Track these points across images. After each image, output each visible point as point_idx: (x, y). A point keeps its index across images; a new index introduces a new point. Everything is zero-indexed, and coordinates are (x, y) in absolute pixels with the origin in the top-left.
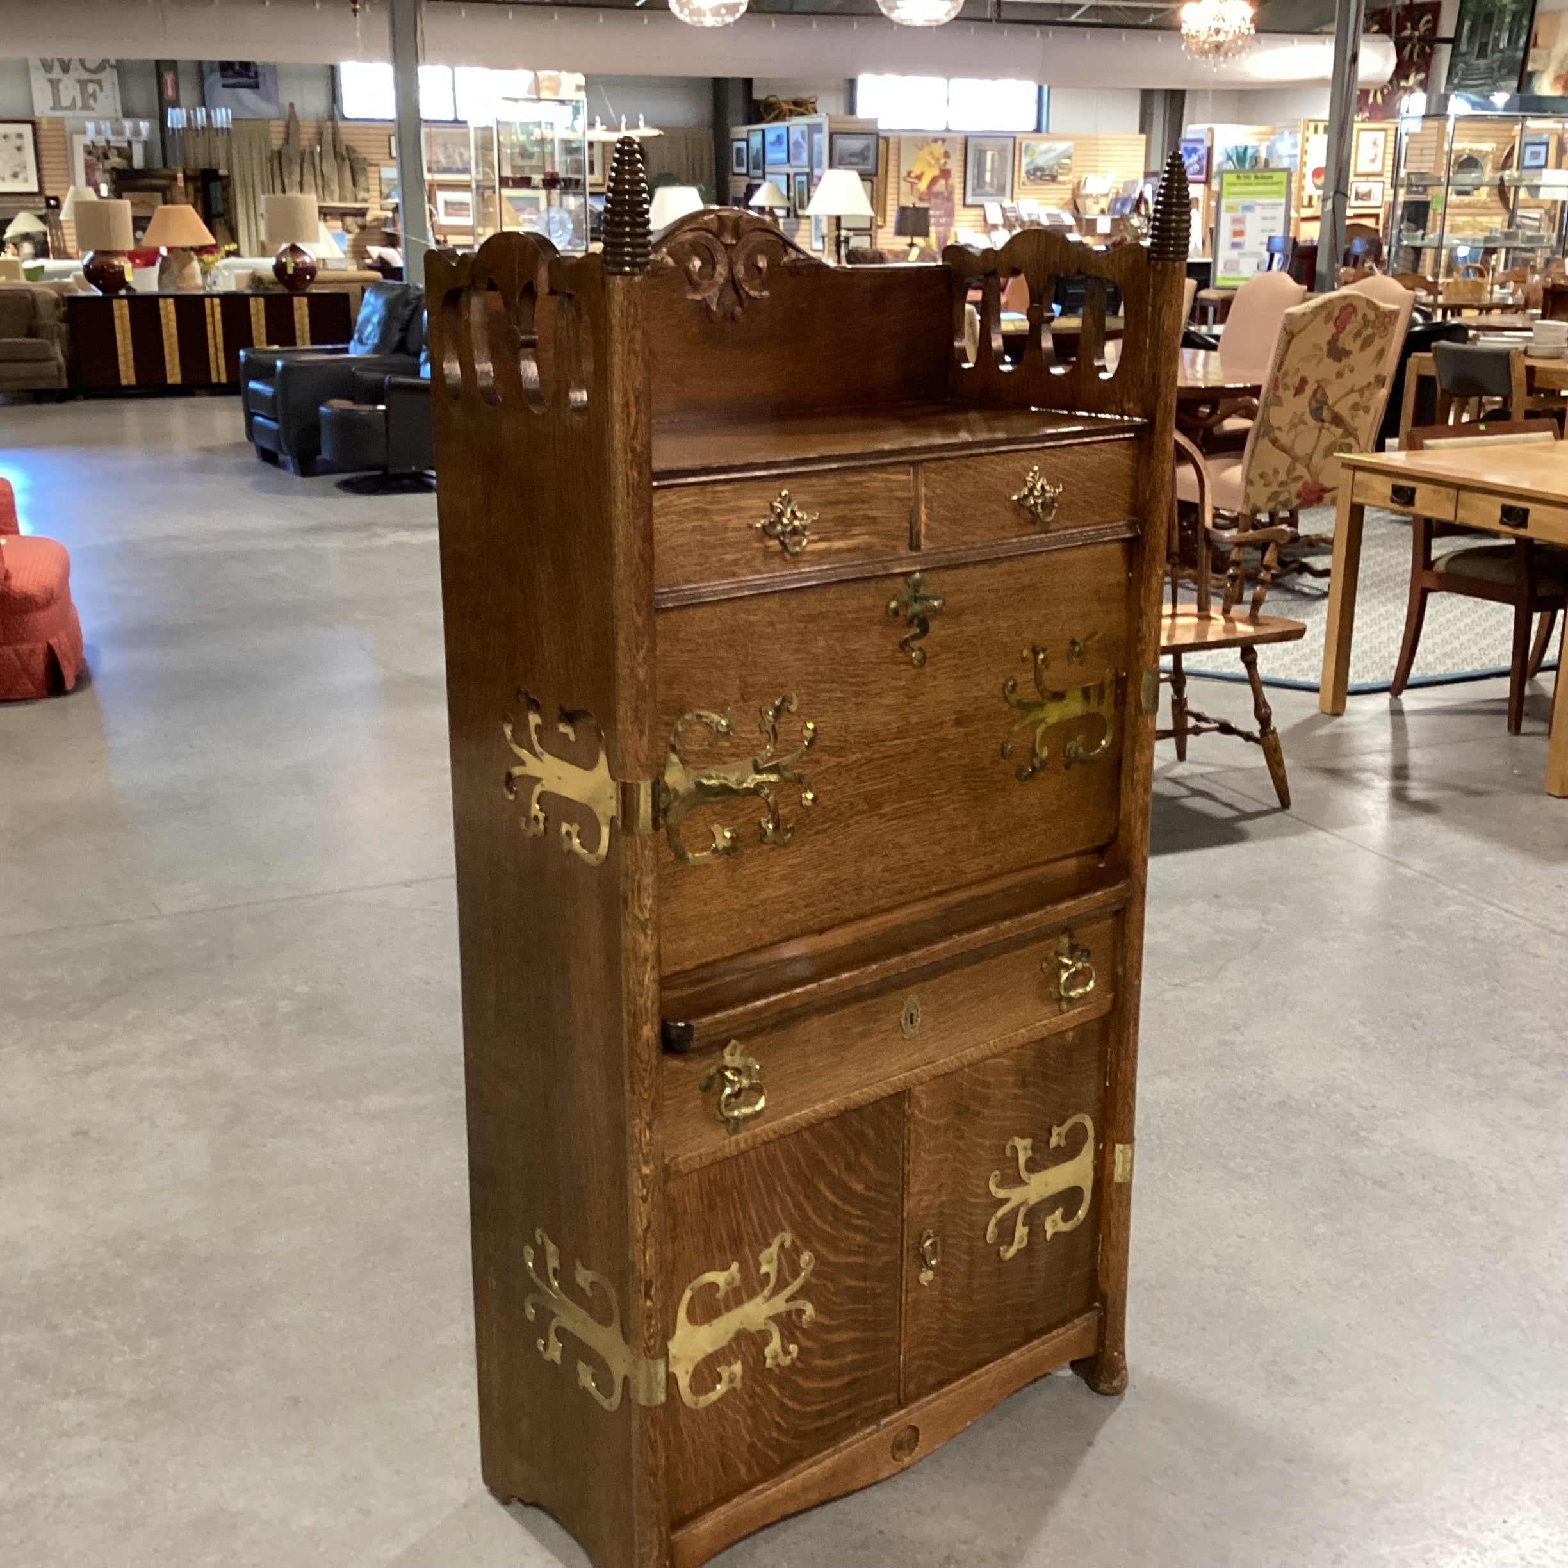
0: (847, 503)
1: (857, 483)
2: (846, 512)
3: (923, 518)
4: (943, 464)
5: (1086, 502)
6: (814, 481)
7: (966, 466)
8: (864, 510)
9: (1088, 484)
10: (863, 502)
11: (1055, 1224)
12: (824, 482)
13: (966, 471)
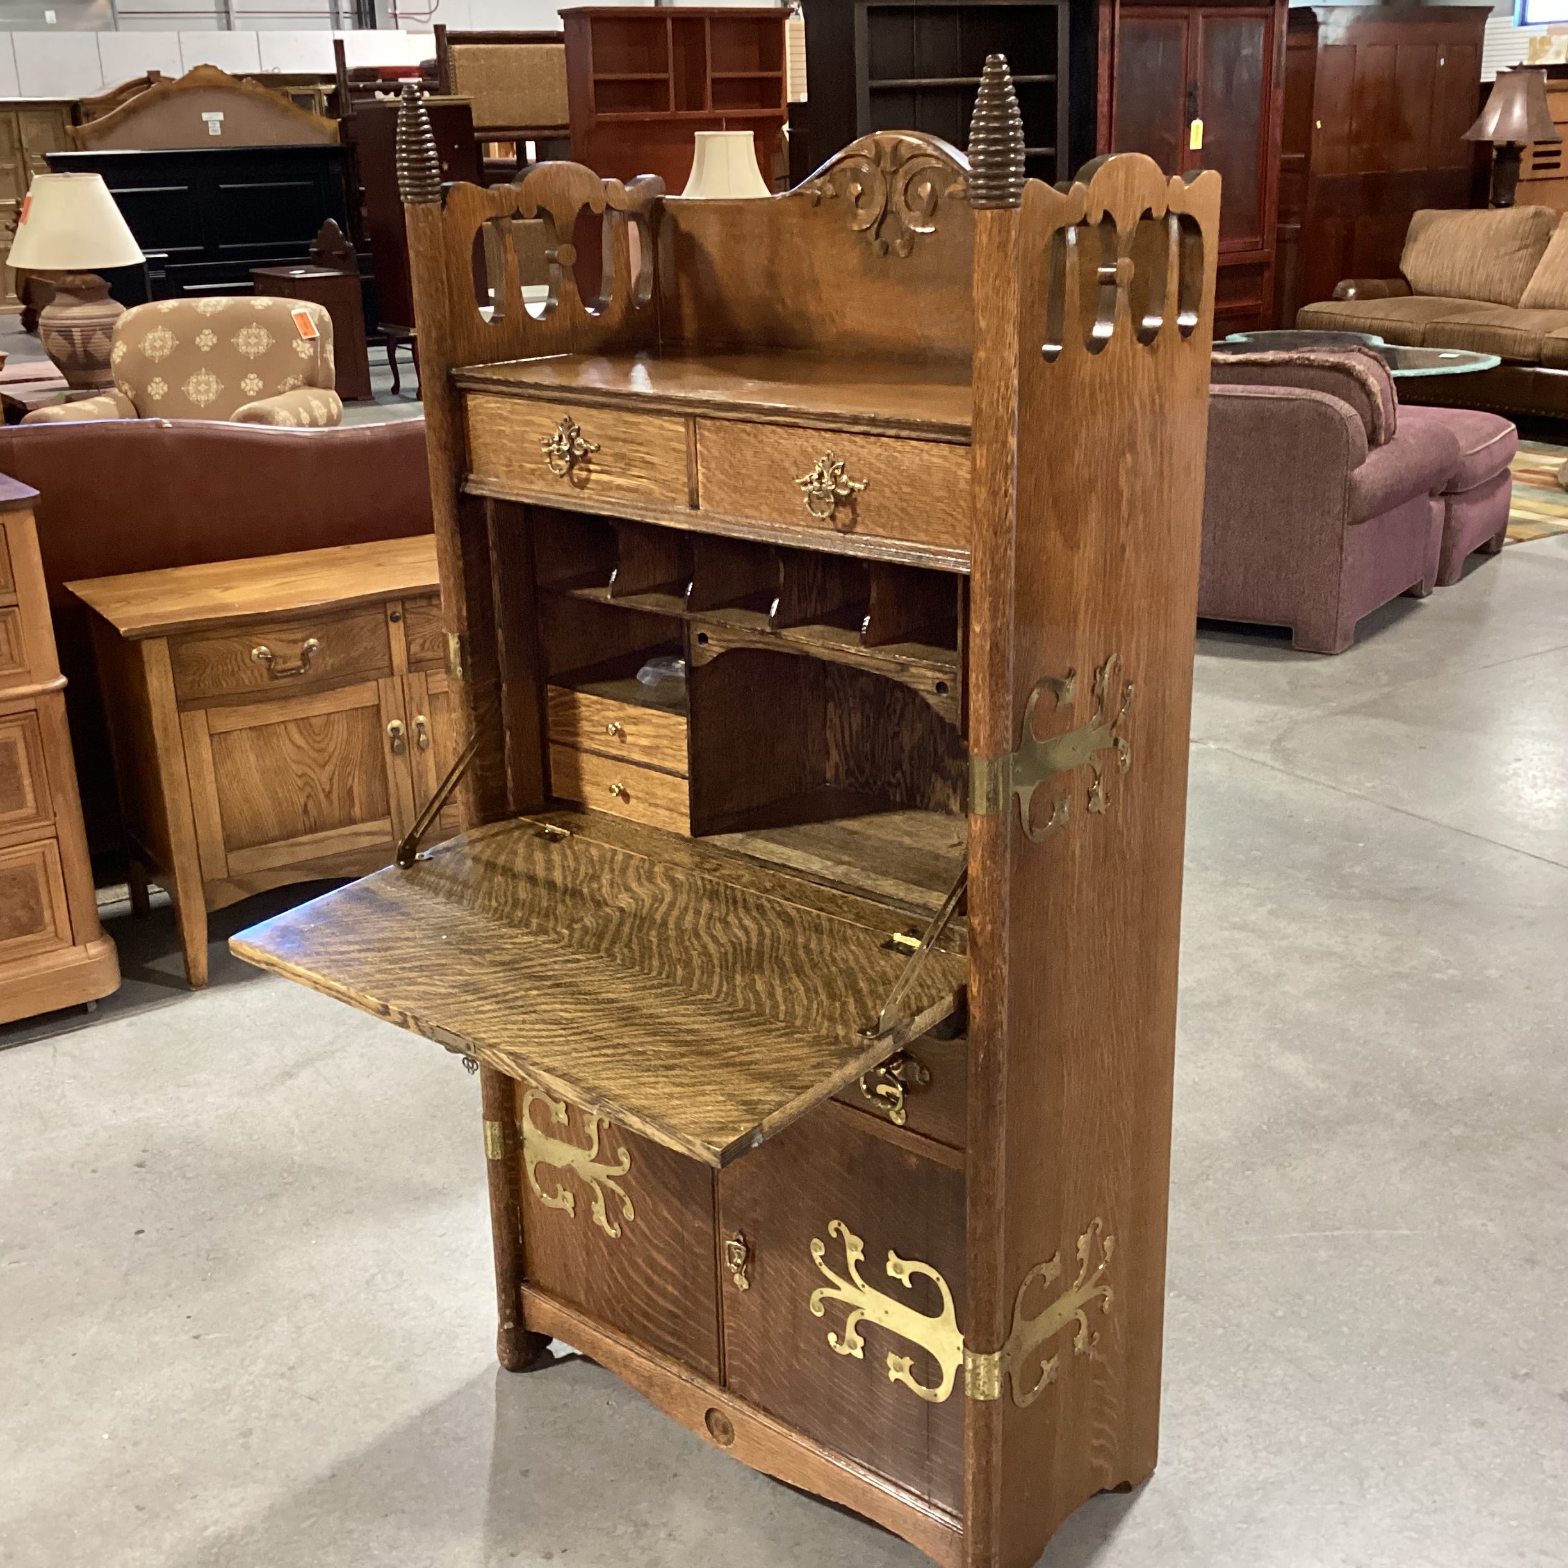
0: (625, 441)
1: (633, 423)
2: (624, 450)
3: (700, 477)
4: (718, 423)
5: (903, 510)
6: (594, 412)
7: (744, 431)
8: (639, 453)
9: (906, 489)
10: (641, 444)
11: (899, 1370)
12: (602, 416)
13: (744, 436)
